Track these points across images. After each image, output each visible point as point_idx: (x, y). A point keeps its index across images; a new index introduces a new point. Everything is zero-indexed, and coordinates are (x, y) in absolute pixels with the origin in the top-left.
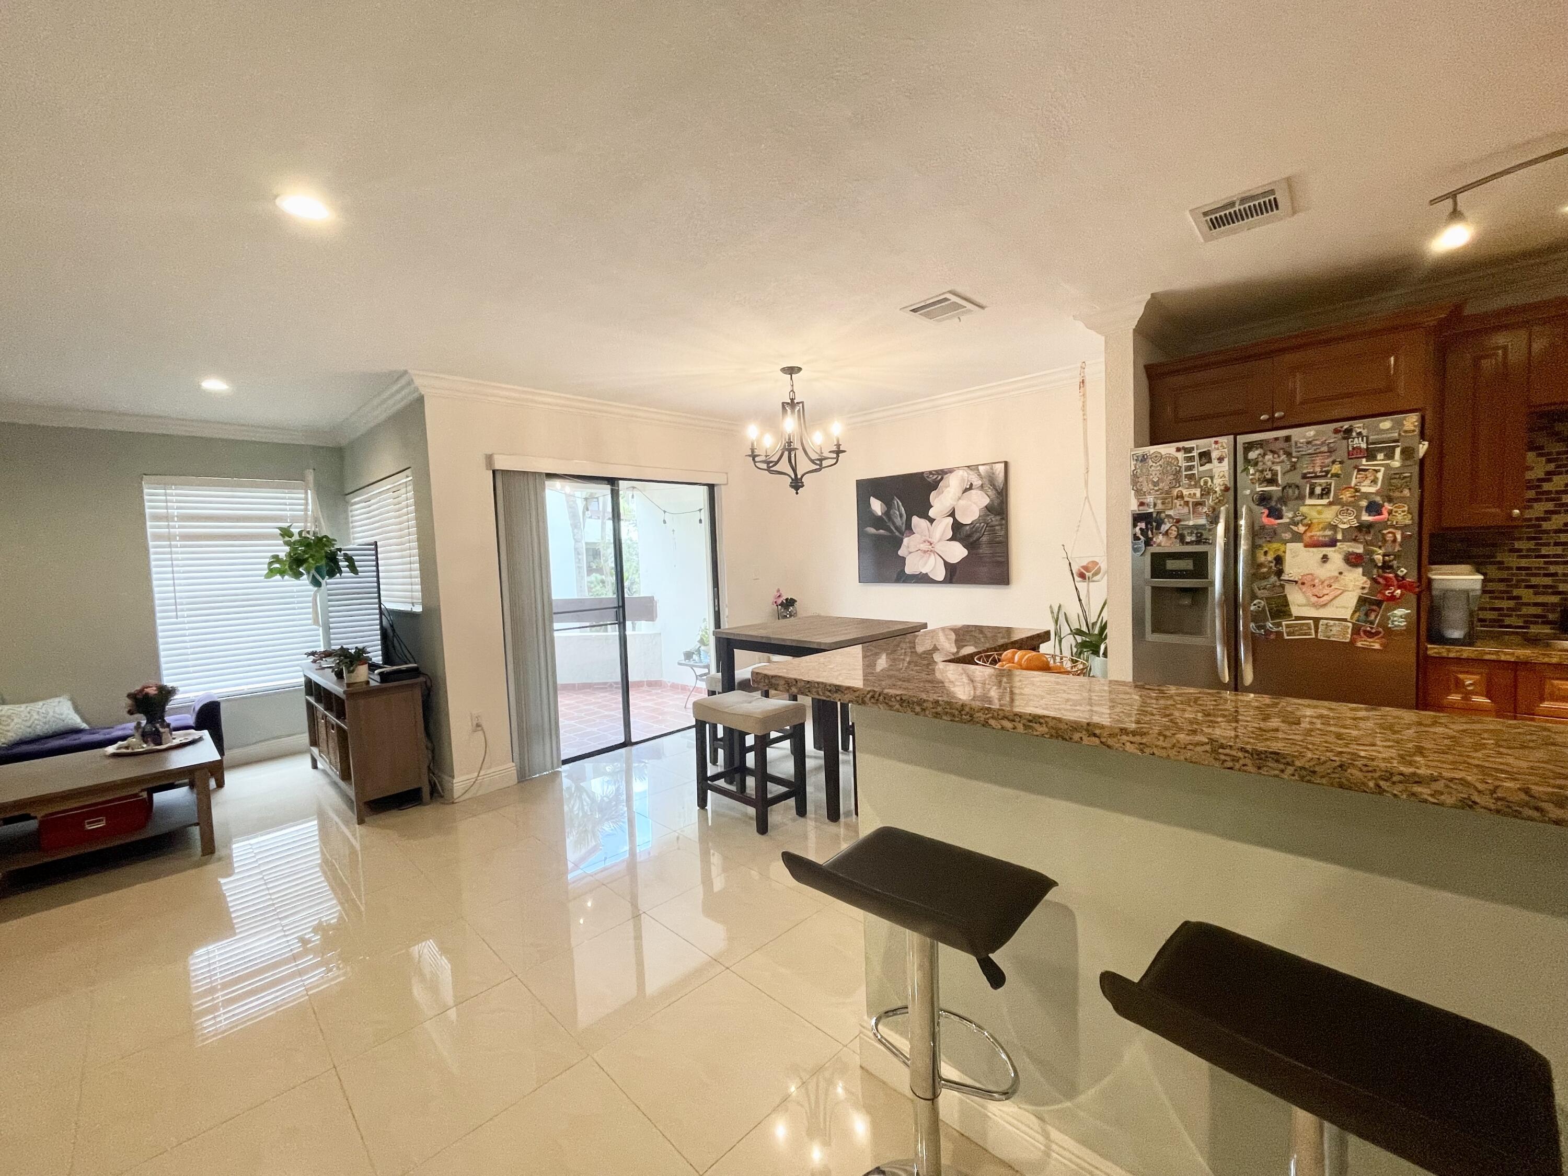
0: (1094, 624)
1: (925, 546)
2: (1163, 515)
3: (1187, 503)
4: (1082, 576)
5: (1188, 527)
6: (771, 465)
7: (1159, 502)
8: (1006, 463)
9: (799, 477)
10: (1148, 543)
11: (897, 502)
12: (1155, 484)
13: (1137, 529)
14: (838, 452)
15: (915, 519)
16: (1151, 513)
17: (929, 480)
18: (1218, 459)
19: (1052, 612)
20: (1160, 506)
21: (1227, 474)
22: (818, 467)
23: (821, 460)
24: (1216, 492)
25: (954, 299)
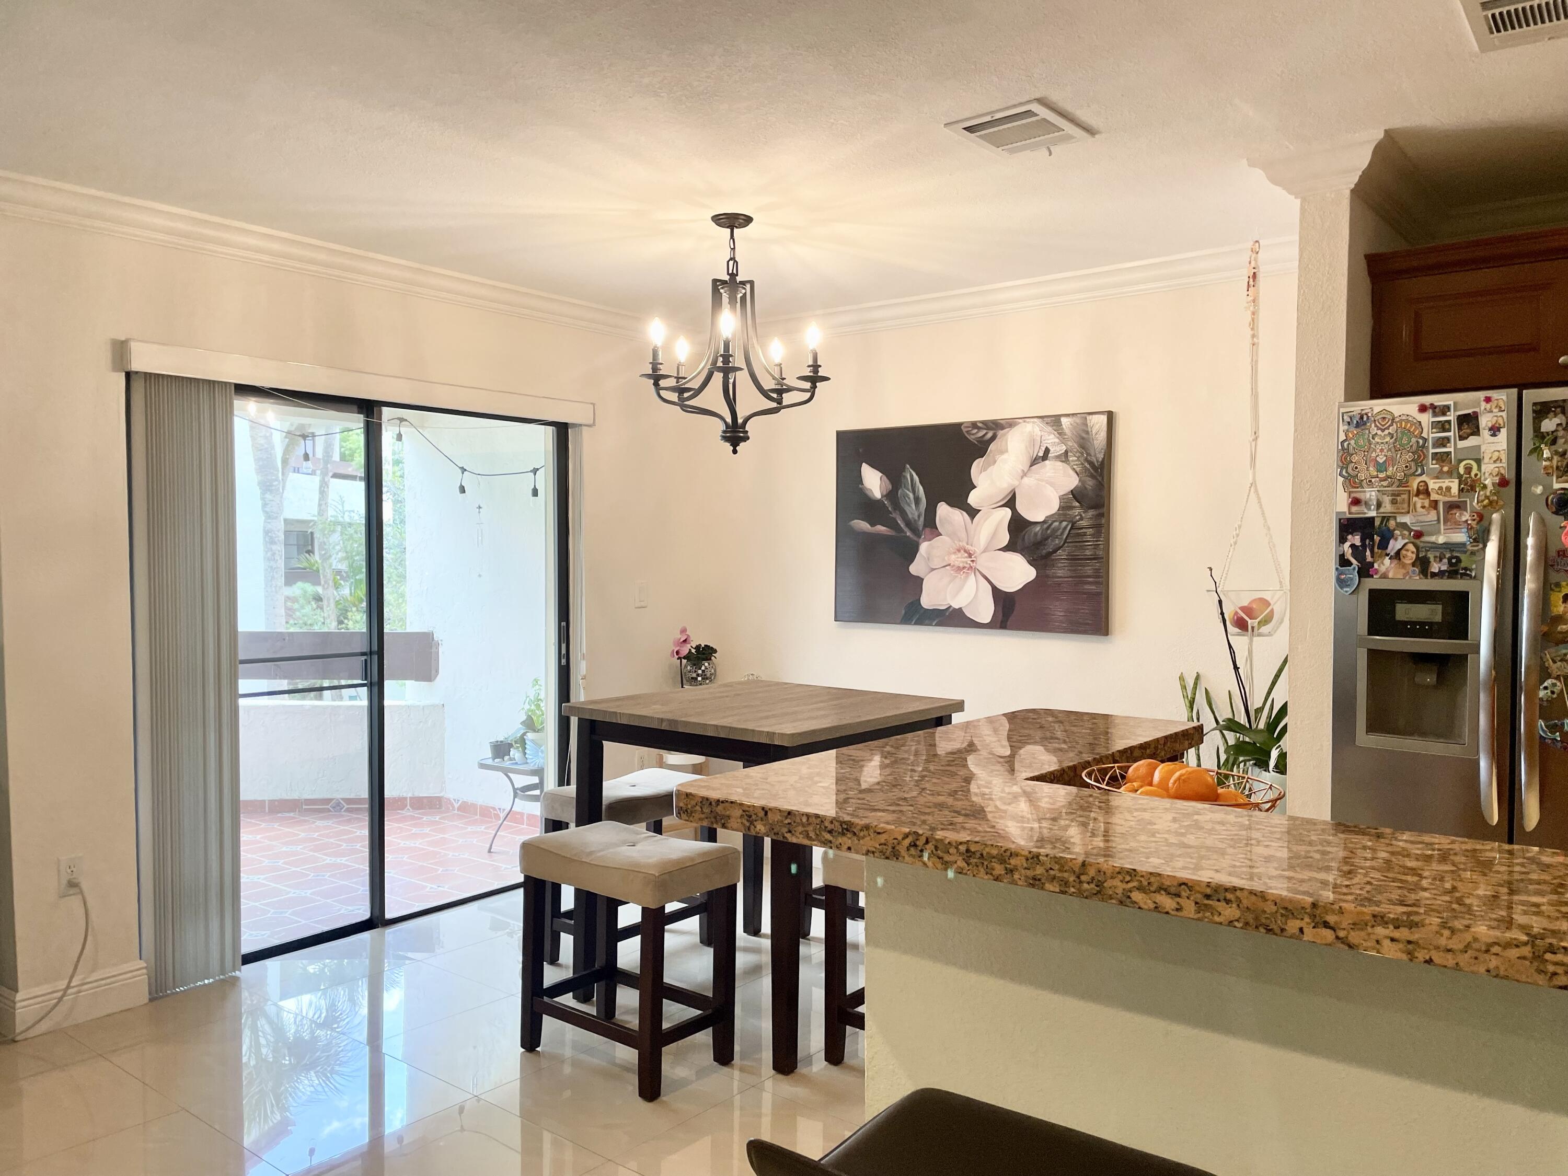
0: (1259, 711)
1: (959, 560)
2: (1392, 524)
3: (1435, 504)
4: (1241, 625)
5: (1435, 546)
6: (686, 395)
7: (1387, 500)
8: (1110, 416)
9: (740, 421)
10: (1365, 571)
11: (911, 475)
12: (1381, 467)
13: (1347, 544)
14: (815, 379)
15: (943, 509)
16: (1373, 518)
17: (971, 438)
18: (1490, 429)
19: (1184, 687)
20: (1387, 507)
21: (1504, 457)
22: (774, 405)
23: (780, 392)
24: (1485, 487)
25: (1043, 113)
